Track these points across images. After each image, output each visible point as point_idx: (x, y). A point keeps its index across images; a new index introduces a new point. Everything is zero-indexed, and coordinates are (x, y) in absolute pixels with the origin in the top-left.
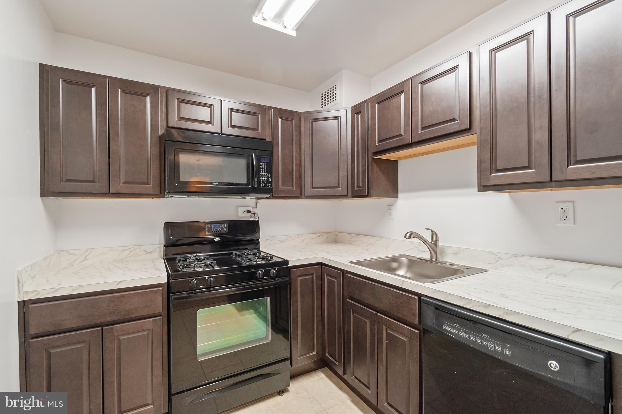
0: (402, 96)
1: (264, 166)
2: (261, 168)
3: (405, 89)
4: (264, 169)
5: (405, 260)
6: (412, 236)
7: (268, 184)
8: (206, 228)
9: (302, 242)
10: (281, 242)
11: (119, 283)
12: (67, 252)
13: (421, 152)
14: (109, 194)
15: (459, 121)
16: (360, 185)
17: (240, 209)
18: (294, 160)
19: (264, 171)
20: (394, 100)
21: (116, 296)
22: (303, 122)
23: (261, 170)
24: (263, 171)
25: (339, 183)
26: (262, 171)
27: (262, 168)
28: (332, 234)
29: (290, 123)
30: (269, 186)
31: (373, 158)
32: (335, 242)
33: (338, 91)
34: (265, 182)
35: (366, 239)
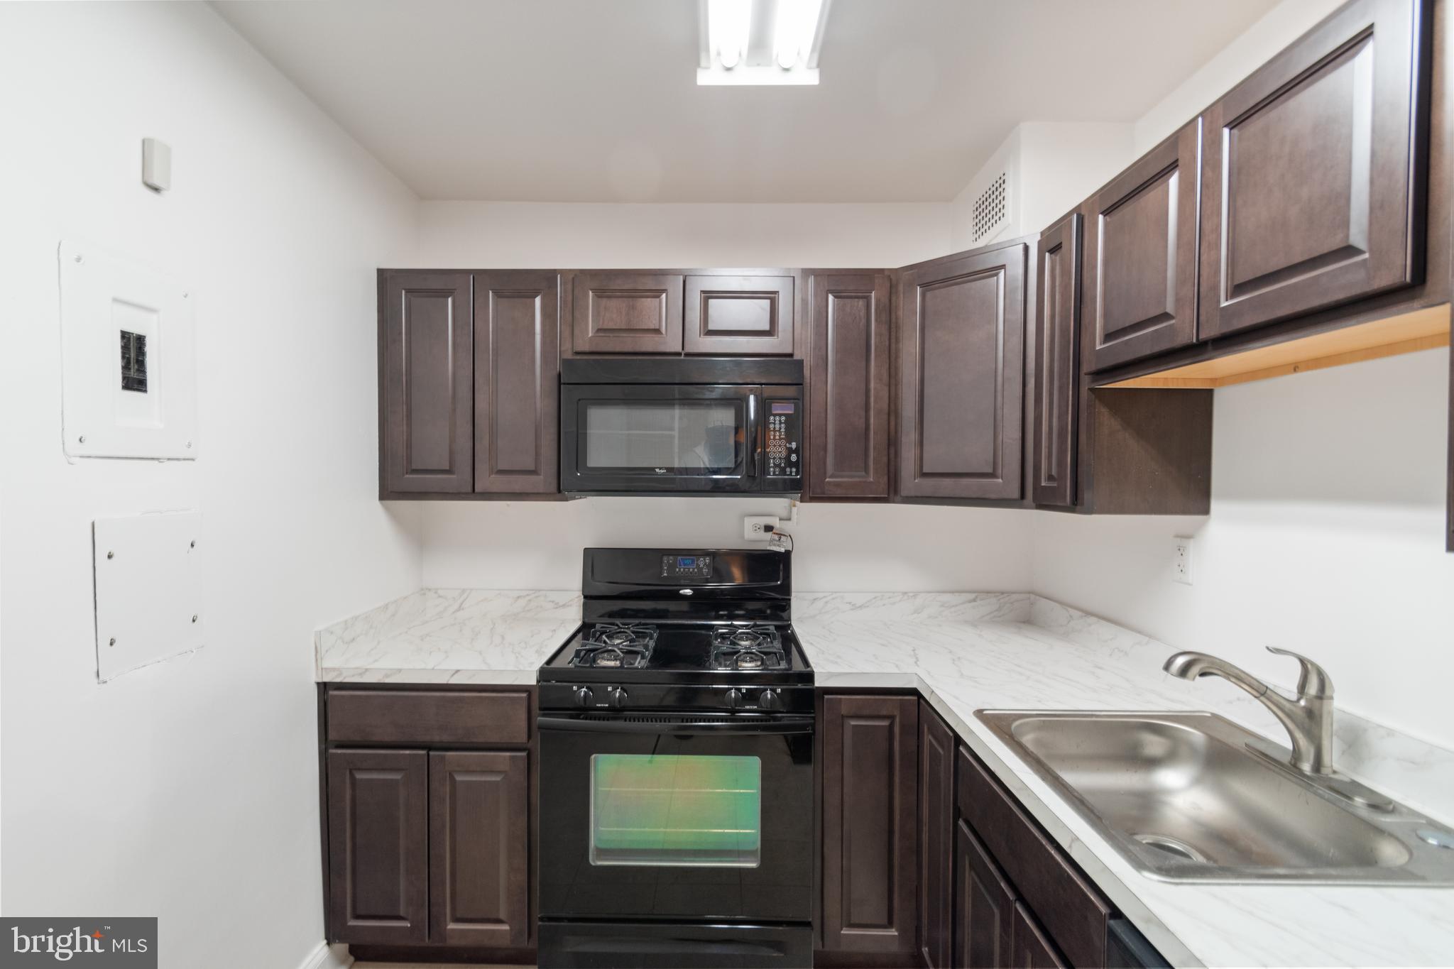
0: (1174, 181)
1: (780, 423)
2: (772, 429)
3: (1183, 156)
4: (779, 431)
5: (1196, 736)
6: (1195, 670)
7: (788, 470)
8: (664, 565)
9: (917, 611)
10: (855, 607)
11: (454, 674)
12: (436, 593)
13: (1291, 358)
14: (473, 494)
15: (1366, 256)
16: (1054, 472)
17: (749, 523)
18: (872, 399)
19: (780, 436)
20: (1151, 196)
21: (449, 697)
22: (902, 295)
23: (772, 433)
24: (777, 437)
25: (995, 463)
26: (775, 436)
27: (775, 428)
28: (1015, 597)
29: (861, 303)
30: (791, 472)
31: (1092, 390)
32: (1024, 622)
33: (1009, 192)
34: (780, 464)
35: (1105, 630)
